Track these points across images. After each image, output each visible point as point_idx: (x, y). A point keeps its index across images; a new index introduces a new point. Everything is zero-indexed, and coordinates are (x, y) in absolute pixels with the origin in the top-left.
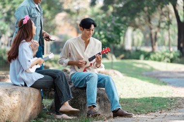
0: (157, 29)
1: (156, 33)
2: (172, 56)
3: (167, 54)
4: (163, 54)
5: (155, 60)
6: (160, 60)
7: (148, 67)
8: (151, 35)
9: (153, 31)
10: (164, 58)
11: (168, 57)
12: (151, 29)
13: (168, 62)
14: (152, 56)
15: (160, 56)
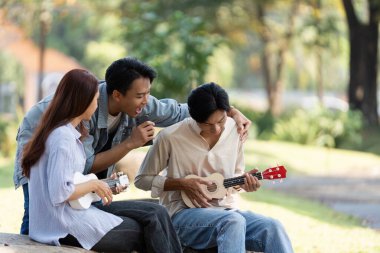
1: (280, 53)
2: (338, 128)
3: (325, 123)
4: (311, 123)
6: (303, 140)
8: (265, 60)
9: (273, 47)
10: (317, 133)
11: (328, 132)
12: (265, 40)
13: (326, 145)
14: (280, 128)
15: (304, 128)
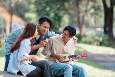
0: (84, 13)
1: (83, 17)
2: (101, 39)
3: (97, 38)
4: (93, 38)
5: (86, 43)
6: (90, 43)
7: (82, 50)
8: (79, 18)
9: (81, 15)
10: (94, 41)
11: (98, 41)
12: (79, 13)
13: (97, 45)
14: (83, 39)
15: (90, 40)
